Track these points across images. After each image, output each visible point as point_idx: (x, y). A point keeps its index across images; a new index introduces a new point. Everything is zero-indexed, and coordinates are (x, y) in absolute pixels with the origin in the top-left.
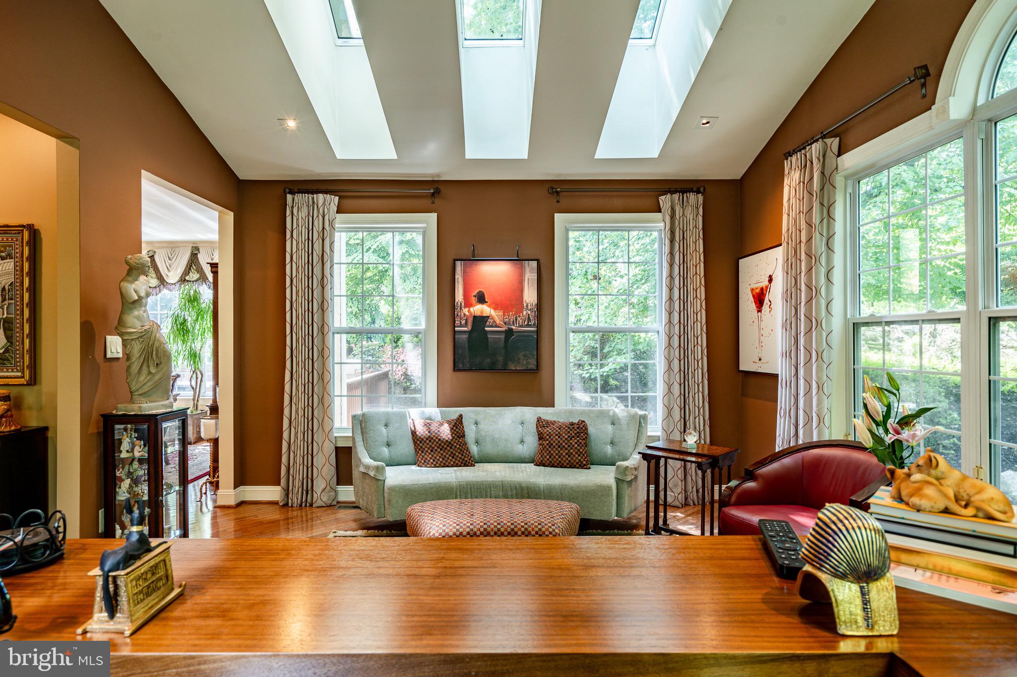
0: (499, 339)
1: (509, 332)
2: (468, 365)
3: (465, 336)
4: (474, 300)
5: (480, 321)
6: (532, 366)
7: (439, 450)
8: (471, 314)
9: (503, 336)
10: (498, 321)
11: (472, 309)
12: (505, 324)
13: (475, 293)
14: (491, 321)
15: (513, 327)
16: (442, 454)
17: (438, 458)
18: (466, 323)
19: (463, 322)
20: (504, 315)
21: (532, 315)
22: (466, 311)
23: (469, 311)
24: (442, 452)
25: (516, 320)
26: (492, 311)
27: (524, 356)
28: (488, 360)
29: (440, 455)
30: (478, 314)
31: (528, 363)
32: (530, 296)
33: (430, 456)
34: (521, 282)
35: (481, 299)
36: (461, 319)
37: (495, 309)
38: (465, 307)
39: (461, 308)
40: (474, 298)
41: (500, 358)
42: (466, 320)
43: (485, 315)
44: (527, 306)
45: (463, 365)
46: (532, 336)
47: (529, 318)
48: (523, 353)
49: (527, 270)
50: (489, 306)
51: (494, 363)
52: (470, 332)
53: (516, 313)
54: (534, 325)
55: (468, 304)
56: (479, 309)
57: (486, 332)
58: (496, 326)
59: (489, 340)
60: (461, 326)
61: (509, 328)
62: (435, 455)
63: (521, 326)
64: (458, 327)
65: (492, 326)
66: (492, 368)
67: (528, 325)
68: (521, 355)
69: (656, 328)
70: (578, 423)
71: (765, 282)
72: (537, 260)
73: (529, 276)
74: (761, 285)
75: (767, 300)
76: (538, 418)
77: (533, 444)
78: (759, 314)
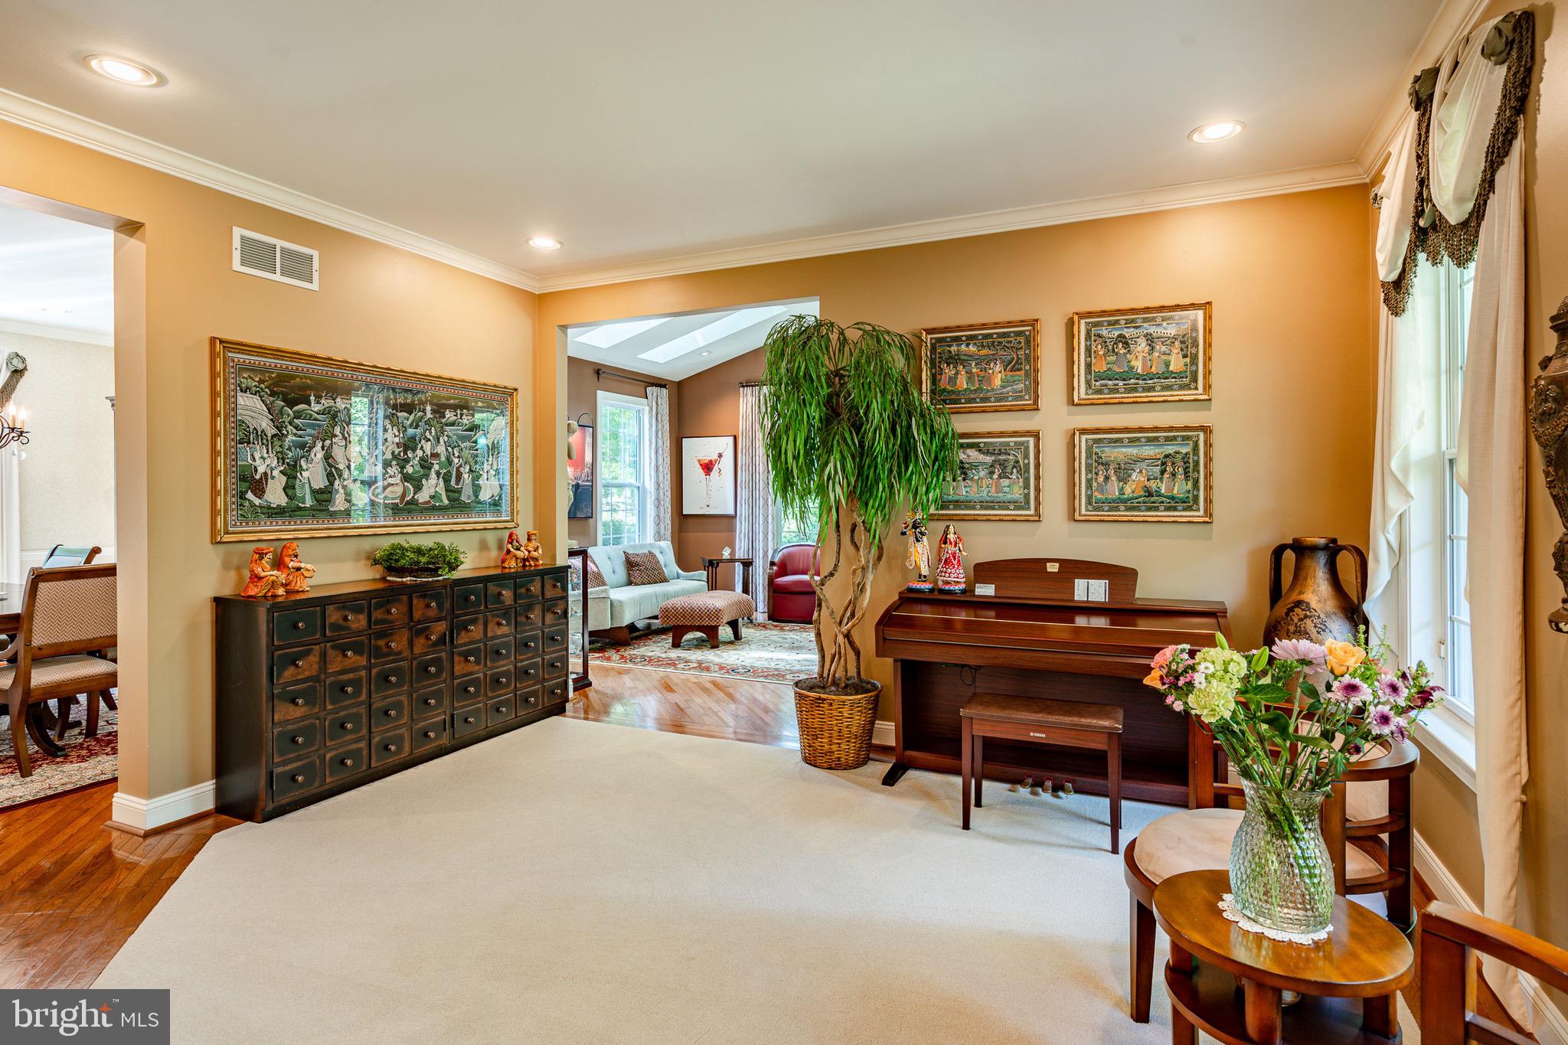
1: (577, 486)
6: (590, 514)
9: (574, 489)
10: (571, 476)
12: (575, 479)
15: (580, 482)
20: (575, 472)
21: (590, 471)
25: (581, 474)
27: (585, 507)
31: (587, 512)
32: (588, 458)
34: (584, 446)
44: (587, 463)
46: (589, 488)
47: (588, 474)
48: (585, 503)
49: (587, 435)
53: (581, 470)
54: (590, 480)
61: (577, 482)
63: (583, 481)
67: (587, 481)
68: (583, 505)
69: (638, 484)
70: (650, 552)
71: (714, 457)
72: (593, 427)
73: (589, 440)
74: (710, 458)
75: (716, 468)
76: (625, 553)
77: (621, 574)
78: (708, 477)
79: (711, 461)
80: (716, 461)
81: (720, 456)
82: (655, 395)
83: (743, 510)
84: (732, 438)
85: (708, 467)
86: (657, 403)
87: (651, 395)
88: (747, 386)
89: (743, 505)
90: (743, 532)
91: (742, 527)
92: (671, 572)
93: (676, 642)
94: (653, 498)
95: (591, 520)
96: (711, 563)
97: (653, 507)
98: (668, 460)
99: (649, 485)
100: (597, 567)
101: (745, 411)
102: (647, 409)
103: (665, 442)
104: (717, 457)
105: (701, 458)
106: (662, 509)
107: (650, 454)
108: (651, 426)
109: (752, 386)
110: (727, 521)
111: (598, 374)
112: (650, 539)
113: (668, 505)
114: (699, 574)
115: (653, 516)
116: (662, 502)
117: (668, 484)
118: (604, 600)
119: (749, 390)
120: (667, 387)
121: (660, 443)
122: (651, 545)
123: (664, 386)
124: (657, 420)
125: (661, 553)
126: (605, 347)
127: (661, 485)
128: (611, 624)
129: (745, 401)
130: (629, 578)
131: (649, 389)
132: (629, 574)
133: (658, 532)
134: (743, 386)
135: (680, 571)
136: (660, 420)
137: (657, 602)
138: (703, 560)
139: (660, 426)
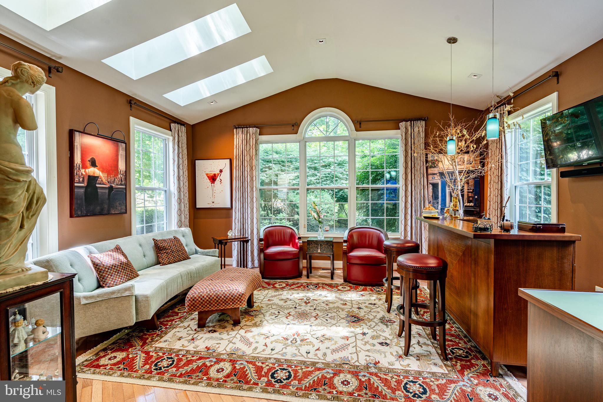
0: (105, 192)
1: (111, 188)
2: (85, 212)
3: (82, 190)
4: (88, 164)
5: (92, 179)
6: (124, 211)
7: (123, 271)
8: (86, 174)
9: (107, 191)
10: (104, 181)
11: (87, 170)
12: (109, 183)
13: (89, 159)
14: (100, 180)
15: (113, 185)
16: (125, 273)
17: (123, 276)
18: (83, 180)
19: (81, 180)
20: (108, 177)
21: (123, 177)
22: (83, 171)
23: (85, 172)
24: (125, 271)
25: (115, 180)
26: (101, 173)
27: (119, 204)
28: (98, 208)
29: (124, 274)
30: (91, 174)
31: (122, 209)
32: (122, 166)
33: (118, 277)
34: (117, 156)
35: (93, 164)
36: (79, 177)
37: (102, 172)
38: (83, 168)
39: (79, 169)
40: (88, 162)
41: (106, 206)
42: (83, 178)
43: (96, 175)
44: (120, 172)
45: (81, 213)
46: (123, 191)
47: (121, 179)
48: (119, 202)
49: (120, 148)
50: (99, 169)
51: (102, 210)
52: (86, 188)
53: (115, 176)
54: (124, 184)
55: (84, 167)
56: (92, 171)
57: (97, 188)
58: (103, 184)
59: (99, 193)
60: (79, 182)
61: (110, 185)
62: (121, 275)
63: (117, 185)
64: (77, 183)
65: (100, 184)
66: (101, 213)
67: (121, 184)
68: (117, 204)
69: (165, 189)
70: (175, 238)
71: (217, 172)
72: (126, 143)
73: (122, 153)
74: (214, 173)
75: (218, 179)
76: (154, 240)
77: (151, 256)
78: (213, 184)
79: (215, 175)
80: (218, 174)
81: (221, 171)
82: (177, 129)
83: (237, 205)
84: (228, 161)
85: (213, 179)
86: (178, 135)
87: (174, 129)
88: (239, 128)
89: (237, 202)
90: (237, 218)
91: (236, 215)
92: (191, 250)
93: (201, 322)
94: (176, 198)
95: (125, 215)
96: (221, 242)
97: (176, 204)
98: (186, 173)
99: (173, 188)
100: (126, 257)
101: (237, 143)
102: (171, 138)
103: (184, 161)
104: (219, 172)
105: (208, 173)
106: (183, 205)
107: (174, 168)
108: (174, 150)
109: (242, 128)
110: (227, 212)
111: (130, 103)
112: (174, 227)
113: (187, 202)
114: (213, 251)
115: (176, 209)
116: (183, 200)
117: (186, 188)
118: (127, 298)
119: (240, 130)
120: (185, 125)
121: (181, 162)
122: (175, 231)
123: (183, 125)
124: (178, 146)
125: (183, 236)
126: (135, 79)
127: (182, 189)
128: (136, 319)
129: (238, 137)
130: (158, 260)
131: (173, 125)
132: (158, 256)
133: (180, 221)
134: (236, 128)
135: (198, 249)
136: (180, 146)
137: (182, 281)
138: (214, 240)
139: (180, 150)
